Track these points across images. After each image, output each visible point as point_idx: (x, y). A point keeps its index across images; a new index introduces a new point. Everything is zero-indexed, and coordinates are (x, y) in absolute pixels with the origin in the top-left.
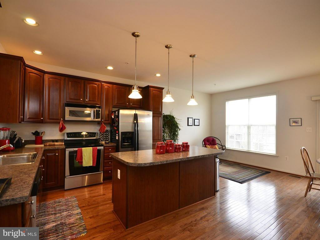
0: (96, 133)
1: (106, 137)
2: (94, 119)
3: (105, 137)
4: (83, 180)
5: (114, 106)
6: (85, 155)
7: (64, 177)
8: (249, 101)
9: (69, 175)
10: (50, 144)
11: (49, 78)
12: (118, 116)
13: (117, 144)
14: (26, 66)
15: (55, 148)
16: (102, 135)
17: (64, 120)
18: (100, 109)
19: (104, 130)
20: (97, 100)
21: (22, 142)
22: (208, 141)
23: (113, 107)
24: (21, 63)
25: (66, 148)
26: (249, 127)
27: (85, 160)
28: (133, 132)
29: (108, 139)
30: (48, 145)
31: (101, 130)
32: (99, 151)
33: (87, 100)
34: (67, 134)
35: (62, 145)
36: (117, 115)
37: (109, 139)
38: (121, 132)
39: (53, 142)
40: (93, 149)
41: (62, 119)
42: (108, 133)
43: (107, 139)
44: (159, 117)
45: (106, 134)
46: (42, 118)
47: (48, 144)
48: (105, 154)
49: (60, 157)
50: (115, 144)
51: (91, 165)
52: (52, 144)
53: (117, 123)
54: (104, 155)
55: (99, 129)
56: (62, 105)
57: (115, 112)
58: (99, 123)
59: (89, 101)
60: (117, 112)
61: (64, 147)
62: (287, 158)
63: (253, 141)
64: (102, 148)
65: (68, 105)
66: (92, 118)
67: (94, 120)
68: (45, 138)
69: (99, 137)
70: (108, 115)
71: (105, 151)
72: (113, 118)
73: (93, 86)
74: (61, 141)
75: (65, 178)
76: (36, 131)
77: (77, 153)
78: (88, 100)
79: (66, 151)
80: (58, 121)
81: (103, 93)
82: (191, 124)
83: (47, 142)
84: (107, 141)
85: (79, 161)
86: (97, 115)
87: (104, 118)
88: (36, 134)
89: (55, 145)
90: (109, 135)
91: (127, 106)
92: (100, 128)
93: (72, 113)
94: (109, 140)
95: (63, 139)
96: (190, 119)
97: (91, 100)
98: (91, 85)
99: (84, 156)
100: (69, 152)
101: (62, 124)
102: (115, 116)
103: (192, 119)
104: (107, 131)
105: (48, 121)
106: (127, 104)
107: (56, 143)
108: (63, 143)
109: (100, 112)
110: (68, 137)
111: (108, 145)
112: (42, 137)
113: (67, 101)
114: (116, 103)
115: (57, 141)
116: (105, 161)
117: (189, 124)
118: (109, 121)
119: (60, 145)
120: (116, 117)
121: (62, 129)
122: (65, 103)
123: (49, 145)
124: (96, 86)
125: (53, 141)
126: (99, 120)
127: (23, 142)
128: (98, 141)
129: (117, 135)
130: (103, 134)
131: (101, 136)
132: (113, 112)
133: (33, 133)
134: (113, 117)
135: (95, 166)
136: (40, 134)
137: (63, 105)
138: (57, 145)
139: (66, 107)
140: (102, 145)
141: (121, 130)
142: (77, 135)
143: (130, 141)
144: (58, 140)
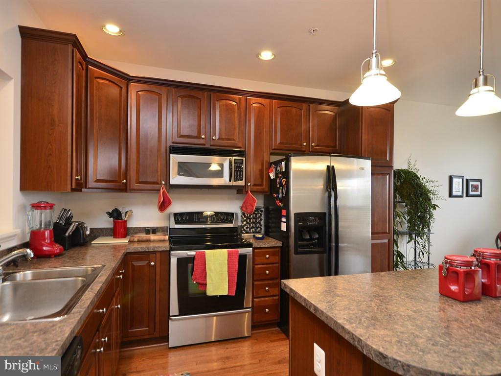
0: (232, 214)
1: (255, 223)
2: (230, 181)
3: (253, 223)
4: (208, 328)
5: (274, 149)
6: (213, 268)
7: (167, 317)
9: (178, 314)
10: (140, 239)
11: (137, 92)
12: (286, 174)
13: (283, 244)
14: (89, 62)
15: (148, 248)
16: (247, 218)
17: (168, 184)
18: (244, 159)
19: (253, 206)
20: (235, 138)
21: (84, 233)
23: (272, 154)
24: (73, 51)
25: (171, 249)
27: (212, 280)
28: (325, 213)
29: (261, 229)
30: (136, 239)
31: (246, 209)
32: (243, 258)
33: (214, 138)
34: (176, 215)
35: (164, 241)
36: (284, 170)
37: (263, 228)
38: (295, 214)
39: (146, 234)
40: (229, 254)
41: (163, 182)
42: (261, 215)
43: (258, 227)
44: (384, 174)
45: (256, 216)
46: (124, 181)
47: (137, 237)
48: (256, 266)
49: (158, 270)
50: (279, 244)
51: (226, 293)
52: (144, 238)
53: (284, 191)
54: (253, 267)
55: (241, 205)
56: (163, 149)
57: (278, 163)
58: (240, 190)
59: (219, 139)
60: (283, 163)
61: (166, 246)
64: (248, 251)
65: (177, 150)
66: (225, 181)
67: (231, 184)
68: (133, 224)
69: (240, 224)
70: (261, 171)
71: (256, 258)
72: (272, 178)
73: (227, 105)
74: (162, 230)
75: (170, 321)
76: (116, 209)
77: (193, 263)
78: (217, 137)
79: (171, 257)
80: (156, 186)
81: (249, 121)
82: (460, 194)
83: (136, 233)
84: (259, 232)
85: (198, 281)
86: (237, 172)
87: (252, 180)
88: (116, 214)
89: (149, 241)
90: (261, 220)
91: (304, 149)
92: (244, 203)
93: (184, 169)
94: (263, 231)
95: (167, 227)
96: (455, 180)
97: (223, 137)
98: (224, 102)
99: (211, 270)
100: (178, 258)
101: (163, 193)
102: (277, 175)
103: (461, 180)
104: (258, 209)
105: (135, 188)
106: (305, 144)
107: (152, 237)
108: (167, 237)
109: (244, 166)
110: (177, 222)
111: (262, 244)
112: (126, 222)
113: (174, 141)
114: (278, 141)
115: (154, 231)
116: (255, 283)
117: (454, 193)
118: (261, 185)
119: (160, 242)
120: (280, 175)
121: (163, 206)
122: (170, 146)
123: (139, 241)
124: (235, 103)
125: (148, 231)
126: (242, 183)
127: (88, 233)
128: (239, 232)
129: (284, 220)
130: (250, 216)
131: (245, 221)
132: (271, 164)
133: (108, 213)
134: (272, 176)
135: (234, 295)
136: (123, 215)
137: (166, 150)
138: (154, 241)
139: (171, 155)
140: (249, 245)
141: (294, 209)
142: (195, 218)
143: (317, 236)
144: (157, 227)
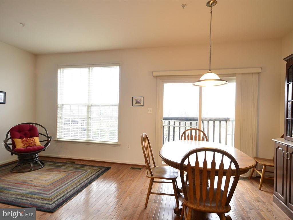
8: (89, 71)
22: (19, 132)
26: (89, 108)
62: (129, 146)
63: (94, 126)
